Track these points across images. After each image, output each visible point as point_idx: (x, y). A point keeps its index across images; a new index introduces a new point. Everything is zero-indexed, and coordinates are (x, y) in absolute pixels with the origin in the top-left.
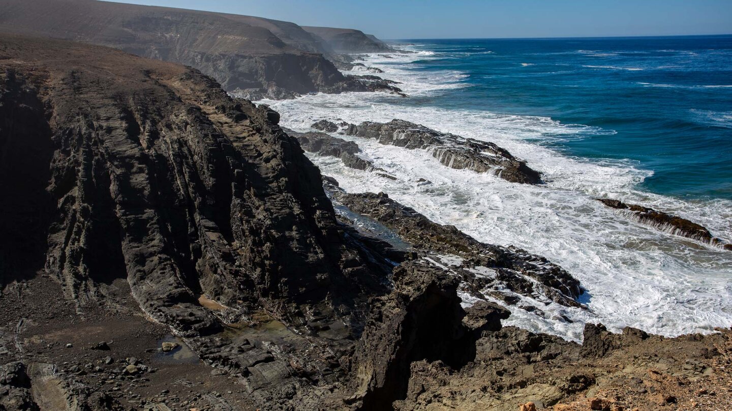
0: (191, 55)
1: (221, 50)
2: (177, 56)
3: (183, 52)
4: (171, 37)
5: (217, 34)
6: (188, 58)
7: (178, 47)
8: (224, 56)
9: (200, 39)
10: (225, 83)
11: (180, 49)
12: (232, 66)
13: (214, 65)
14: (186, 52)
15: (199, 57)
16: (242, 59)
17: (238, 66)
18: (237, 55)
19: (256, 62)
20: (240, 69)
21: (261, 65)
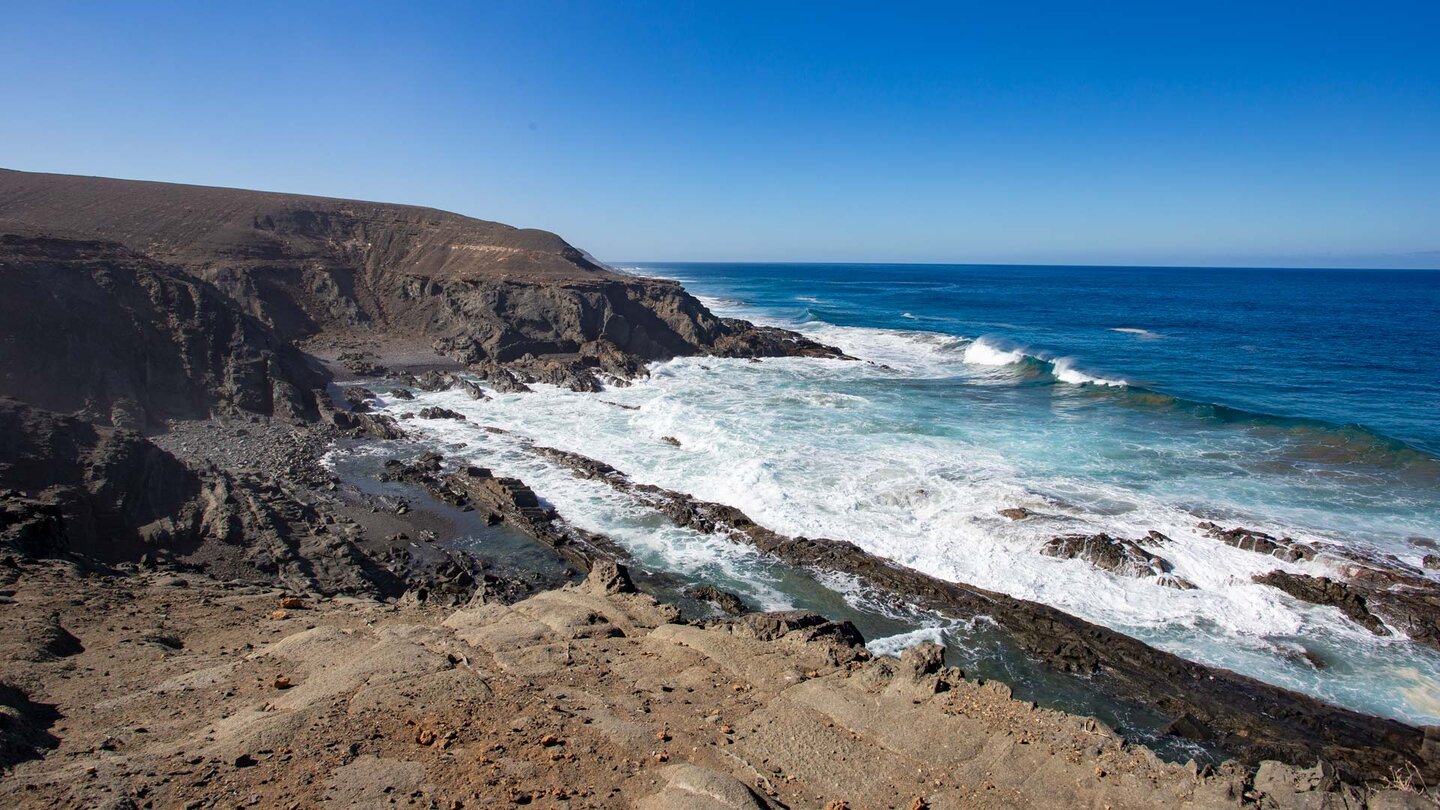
0: (400, 281)
1: (464, 273)
2: (369, 283)
3: (382, 274)
4: (354, 246)
5: (450, 242)
6: (392, 288)
7: (370, 267)
8: (476, 284)
9: (413, 253)
10: (493, 341)
11: (375, 271)
12: (501, 304)
13: (453, 303)
14: (387, 276)
15: (416, 285)
16: (519, 291)
17: (514, 306)
18: (508, 283)
19: (553, 297)
20: (520, 312)
21: (566, 303)
